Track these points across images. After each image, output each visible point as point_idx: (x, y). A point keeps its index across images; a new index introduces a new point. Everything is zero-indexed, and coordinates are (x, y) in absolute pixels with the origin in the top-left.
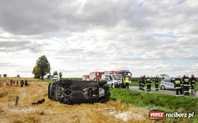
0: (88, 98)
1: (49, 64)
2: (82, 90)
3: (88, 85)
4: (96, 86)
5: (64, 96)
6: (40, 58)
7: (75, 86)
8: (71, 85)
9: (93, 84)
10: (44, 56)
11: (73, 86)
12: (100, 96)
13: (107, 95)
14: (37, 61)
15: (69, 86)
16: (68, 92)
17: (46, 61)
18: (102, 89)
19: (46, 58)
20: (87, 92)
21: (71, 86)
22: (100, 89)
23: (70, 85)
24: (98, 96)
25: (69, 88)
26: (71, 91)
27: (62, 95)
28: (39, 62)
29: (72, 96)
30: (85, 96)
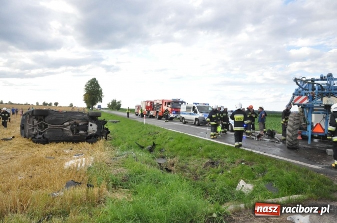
0: (71, 135)
1: (101, 90)
2: (63, 124)
3: (72, 117)
4: (84, 119)
5: (36, 132)
6: (89, 82)
7: (53, 118)
8: (47, 117)
9: (79, 117)
10: (94, 79)
11: (50, 119)
12: (89, 134)
13: (101, 132)
14: (86, 86)
15: (44, 118)
16: (43, 126)
17: (98, 86)
18: (92, 124)
19: (97, 82)
20: (69, 127)
21: (47, 119)
22: (90, 123)
23: (45, 116)
24: (87, 133)
25: (45, 121)
26: (47, 125)
27: (35, 130)
28: (88, 87)
29: (48, 132)
30: (68, 132)
